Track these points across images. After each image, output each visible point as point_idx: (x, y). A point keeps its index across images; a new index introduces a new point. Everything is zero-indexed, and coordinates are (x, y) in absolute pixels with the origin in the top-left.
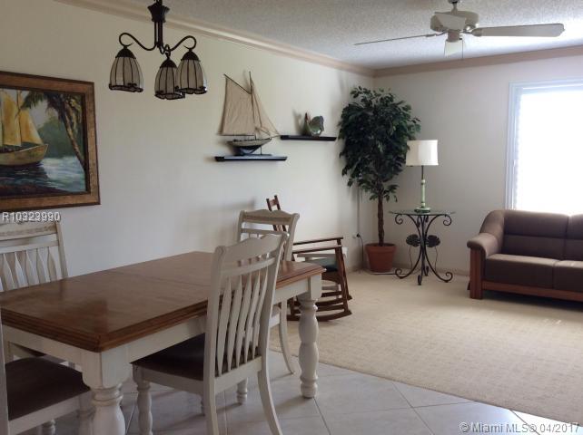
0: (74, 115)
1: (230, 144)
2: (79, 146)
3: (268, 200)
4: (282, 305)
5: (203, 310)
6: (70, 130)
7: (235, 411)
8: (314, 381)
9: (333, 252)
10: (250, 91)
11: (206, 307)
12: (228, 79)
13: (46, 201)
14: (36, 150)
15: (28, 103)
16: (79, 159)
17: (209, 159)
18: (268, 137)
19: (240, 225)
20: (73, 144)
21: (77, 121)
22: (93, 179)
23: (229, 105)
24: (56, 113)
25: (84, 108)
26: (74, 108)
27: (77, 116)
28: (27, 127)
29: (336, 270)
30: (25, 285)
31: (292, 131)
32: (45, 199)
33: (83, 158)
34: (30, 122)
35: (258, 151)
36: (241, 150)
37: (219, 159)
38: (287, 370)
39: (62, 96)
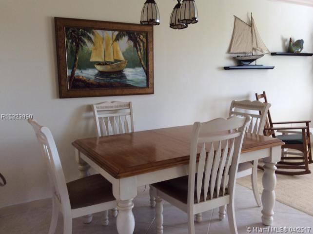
0: (141, 44)
1: (234, 59)
2: (144, 61)
3: (256, 94)
4: (254, 162)
5: (186, 161)
6: (139, 53)
7: (216, 224)
8: (271, 215)
9: (301, 130)
10: (251, 25)
11: (189, 159)
12: (236, 18)
13: (126, 91)
14: (121, 64)
15: (118, 38)
16: (144, 68)
17: (220, 69)
18: (261, 53)
19: (231, 109)
20: (141, 61)
21: (144, 47)
22: (150, 80)
23: (235, 34)
24: (132, 43)
25: (147, 40)
26: (142, 40)
27: (143, 45)
28: (117, 51)
29: (302, 143)
30: (112, 134)
31: (280, 50)
32: (125, 90)
33: (146, 68)
34: (118, 48)
35: (254, 63)
36: (242, 63)
37: (226, 68)
38: (256, 203)
39: (135, 34)
